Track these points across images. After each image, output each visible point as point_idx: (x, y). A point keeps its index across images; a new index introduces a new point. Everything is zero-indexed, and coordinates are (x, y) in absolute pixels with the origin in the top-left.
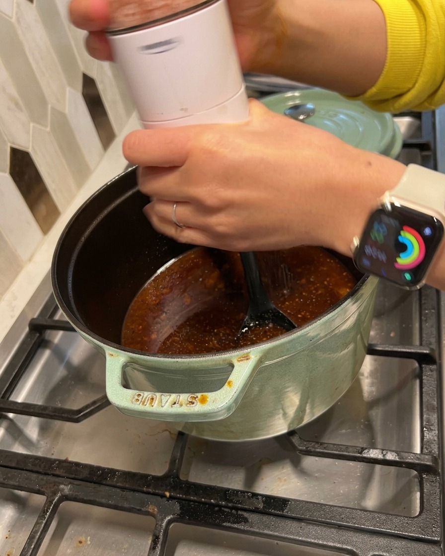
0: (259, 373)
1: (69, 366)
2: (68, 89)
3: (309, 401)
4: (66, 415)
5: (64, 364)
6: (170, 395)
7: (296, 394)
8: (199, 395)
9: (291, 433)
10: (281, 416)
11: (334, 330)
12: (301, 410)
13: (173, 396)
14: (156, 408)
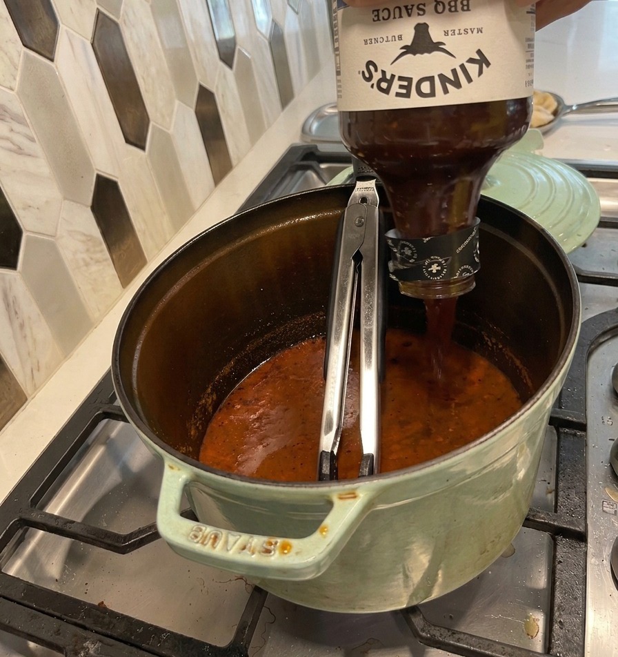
0: (369, 518)
1: (125, 470)
2: (177, 102)
3: (442, 565)
4: (109, 542)
5: (118, 467)
6: (240, 536)
7: (424, 553)
8: (280, 541)
9: (411, 610)
10: (401, 582)
11: (485, 468)
12: (430, 577)
13: (244, 538)
14: (218, 551)
